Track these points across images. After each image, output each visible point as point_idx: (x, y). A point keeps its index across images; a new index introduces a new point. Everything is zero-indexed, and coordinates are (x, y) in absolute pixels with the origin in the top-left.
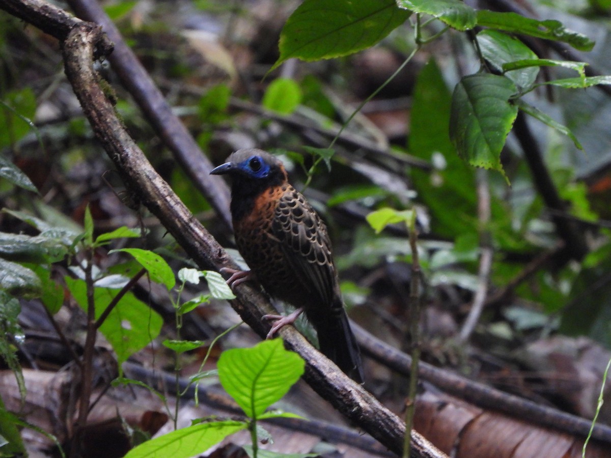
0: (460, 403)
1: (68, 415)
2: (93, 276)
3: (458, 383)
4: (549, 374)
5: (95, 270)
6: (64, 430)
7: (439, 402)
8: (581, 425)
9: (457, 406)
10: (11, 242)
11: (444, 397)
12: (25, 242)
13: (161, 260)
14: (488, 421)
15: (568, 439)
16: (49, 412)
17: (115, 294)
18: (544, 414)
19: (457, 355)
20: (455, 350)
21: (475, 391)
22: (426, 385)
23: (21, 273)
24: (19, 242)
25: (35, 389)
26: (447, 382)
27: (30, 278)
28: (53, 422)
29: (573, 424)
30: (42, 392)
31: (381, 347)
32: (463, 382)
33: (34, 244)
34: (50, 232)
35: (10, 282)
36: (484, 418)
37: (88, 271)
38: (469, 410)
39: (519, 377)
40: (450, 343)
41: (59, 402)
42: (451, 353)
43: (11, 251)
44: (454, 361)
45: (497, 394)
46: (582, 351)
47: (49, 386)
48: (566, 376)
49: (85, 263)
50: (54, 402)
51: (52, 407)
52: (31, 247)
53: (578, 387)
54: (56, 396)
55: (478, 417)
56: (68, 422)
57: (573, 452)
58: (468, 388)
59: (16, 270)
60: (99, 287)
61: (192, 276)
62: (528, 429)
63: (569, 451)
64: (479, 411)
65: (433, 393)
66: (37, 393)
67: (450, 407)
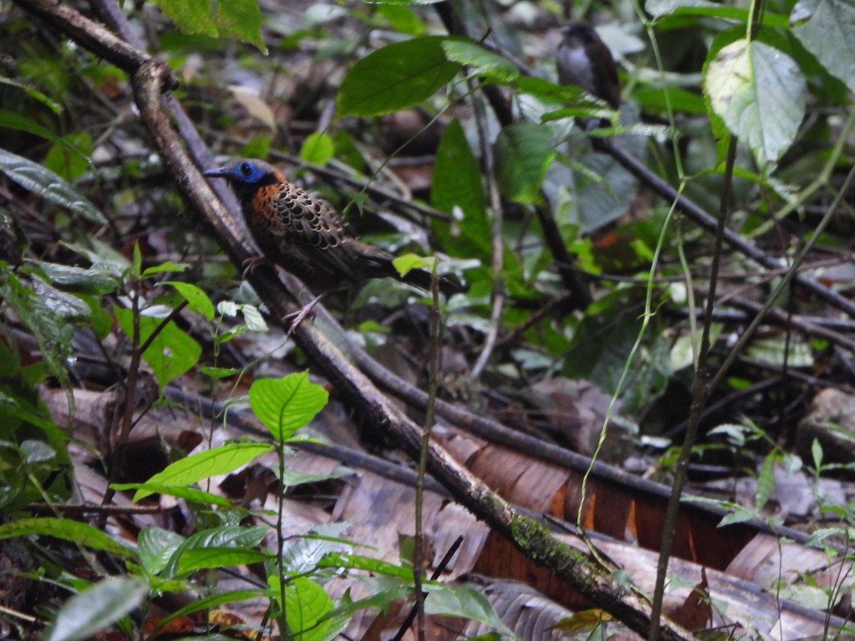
0: (468, 435)
1: (112, 431)
2: (140, 306)
3: (466, 416)
4: (552, 412)
5: (141, 301)
6: (108, 445)
7: (448, 434)
8: (577, 459)
9: (465, 438)
10: (67, 273)
11: (453, 430)
12: (79, 275)
13: (202, 295)
14: (493, 453)
15: (565, 472)
16: (95, 429)
17: (160, 323)
18: (544, 449)
19: (468, 391)
20: (466, 385)
21: (483, 425)
22: (437, 418)
23: (74, 304)
24: (74, 274)
25: (82, 407)
26: (456, 415)
27: (82, 309)
28: (97, 438)
29: (571, 459)
30: (89, 410)
31: (397, 382)
32: (471, 416)
33: (88, 277)
34: (101, 264)
35: (63, 312)
36: (489, 450)
37: (135, 301)
38: (476, 442)
39: (525, 414)
40: (462, 379)
41: (104, 420)
42: (463, 389)
43: (66, 282)
44: (465, 396)
45: (501, 428)
46: (582, 392)
47: (95, 405)
48: (567, 414)
49: (132, 294)
50: (99, 419)
51: (97, 424)
52: (84, 279)
53: (578, 425)
54: (101, 414)
55: (483, 449)
56: (111, 438)
57: (570, 484)
58: (475, 422)
59: (70, 300)
60: (144, 316)
61: (230, 309)
62: (529, 461)
63: (566, 484)
64: (485, 443)
65: (443, 425)
66: (83, 411)
67: (459, 438)
